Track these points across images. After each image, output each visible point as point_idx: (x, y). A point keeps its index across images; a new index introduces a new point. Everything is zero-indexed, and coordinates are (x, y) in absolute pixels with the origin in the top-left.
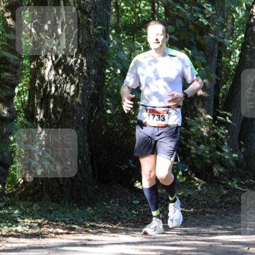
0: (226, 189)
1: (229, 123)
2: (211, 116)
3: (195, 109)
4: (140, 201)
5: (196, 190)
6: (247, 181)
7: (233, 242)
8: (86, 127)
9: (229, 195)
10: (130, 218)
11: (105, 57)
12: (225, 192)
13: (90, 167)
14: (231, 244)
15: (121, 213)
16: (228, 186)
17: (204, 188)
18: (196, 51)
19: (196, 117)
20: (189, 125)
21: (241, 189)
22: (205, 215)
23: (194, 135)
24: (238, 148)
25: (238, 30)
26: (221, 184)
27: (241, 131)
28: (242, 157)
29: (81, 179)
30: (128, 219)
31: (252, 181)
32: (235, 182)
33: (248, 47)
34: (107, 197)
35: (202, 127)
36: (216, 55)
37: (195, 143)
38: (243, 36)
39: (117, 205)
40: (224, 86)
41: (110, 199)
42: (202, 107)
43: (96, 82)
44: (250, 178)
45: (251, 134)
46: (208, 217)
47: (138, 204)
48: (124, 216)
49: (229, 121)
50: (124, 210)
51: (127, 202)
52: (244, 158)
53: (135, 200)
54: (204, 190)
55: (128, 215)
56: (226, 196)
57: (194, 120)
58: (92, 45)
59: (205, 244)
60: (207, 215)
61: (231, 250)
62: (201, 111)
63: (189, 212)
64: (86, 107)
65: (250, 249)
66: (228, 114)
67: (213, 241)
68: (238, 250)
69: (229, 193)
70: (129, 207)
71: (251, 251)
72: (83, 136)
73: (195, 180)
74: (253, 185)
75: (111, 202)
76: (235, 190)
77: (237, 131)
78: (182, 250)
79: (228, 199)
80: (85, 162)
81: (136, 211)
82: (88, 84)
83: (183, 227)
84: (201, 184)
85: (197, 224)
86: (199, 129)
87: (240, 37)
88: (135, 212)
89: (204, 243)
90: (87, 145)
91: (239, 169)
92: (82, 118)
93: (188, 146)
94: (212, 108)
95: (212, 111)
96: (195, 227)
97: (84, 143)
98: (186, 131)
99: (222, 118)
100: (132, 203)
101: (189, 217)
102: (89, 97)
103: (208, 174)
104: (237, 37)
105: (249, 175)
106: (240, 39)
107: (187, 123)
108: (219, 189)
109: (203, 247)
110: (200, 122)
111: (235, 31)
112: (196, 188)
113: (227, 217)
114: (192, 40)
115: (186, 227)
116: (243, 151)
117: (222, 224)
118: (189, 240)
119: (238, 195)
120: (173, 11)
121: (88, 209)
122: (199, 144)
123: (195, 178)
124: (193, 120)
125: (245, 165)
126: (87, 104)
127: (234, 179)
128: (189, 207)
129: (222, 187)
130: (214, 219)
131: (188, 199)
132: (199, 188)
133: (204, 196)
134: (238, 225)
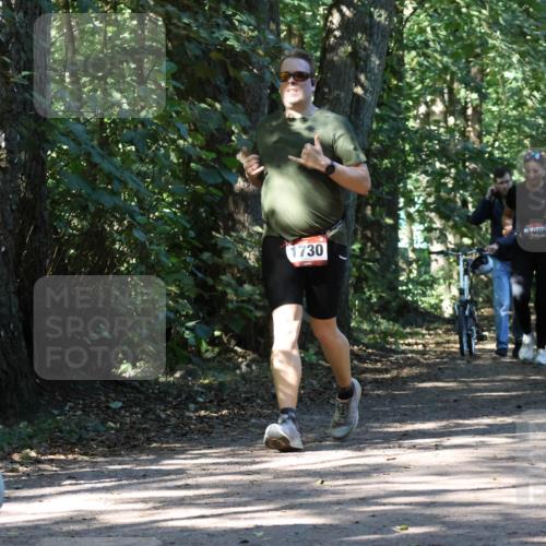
3: (231, 216)
4: (124, 403)
5: (238, 372)
7: (301, 471)
8: (11, 266)
10: (104, 438)
11: (43, 128)
13: (24, 343)
14: (290, 476)
15: (86, 428)
17: (254, 367)
18: (228, 104)
19: (234, 231)
20: (219, 247)
21: (324, 363)
22: (248, 421)
23: (230, 266)
29: (5, 368)
30: (100, 439)
32: (311, 351)
33: (326, 90)
34: (59, 398)
35: (246, 250)
36: (266, 110)
37: (233, 282)
39: (79, 413)
41: (65, 401)
42: (245, 211)
43: (29, 177)
46: (253, 425)
47: (122, 407)
48: (92, 434)
50: (93, 422)
51: (98, 406)
53: (114, 400)
54: (252, 370)
55: (99, 432)
57: (231, 236)
58: (14, 106)
59: (242, 480)
60: (253, 421)
61: (289, 487)
62: (242, 219)
63: (217, 418)
64: (10, 227)
65: (325, 483)
67: (258, 472)
68: (304, 488)
70: (102, 416)
71: (327, 488)
72: (7, 284)
73: (235, 352)
75: (67, 408)
78: (195, 496)
80: (13, 333)
81: (115, 423)
82: (11, 181)
83: (205, 448)
84: (248, 358)
85: (233, 440)
86: (240, 254)
88: (112, 424)
89: (239, 478)
90: (15, 300)
92: (3, 249)
93: (220, 288)
96: (227, 446)
97: (10, 298)
98: (216, 258)
100: (108, 408)
102: (14, 207)
103: (259, 339)
107: (216, 245)
109: (236, 486)
110: (242, 241)
112: (238, 366)
114: (219, 83)
115: (210, 448)
118: (211, 475)
119: (316, 375)
120: (178, 27)
121: (21, 426)
122: (241, 282)
123: (236, 348)
124: (228, 238)
126: (10, 221)
127: (310, 345)
131: (220, 390)
132: (244, 367)
133: (251, 382)
134: (310, 436)
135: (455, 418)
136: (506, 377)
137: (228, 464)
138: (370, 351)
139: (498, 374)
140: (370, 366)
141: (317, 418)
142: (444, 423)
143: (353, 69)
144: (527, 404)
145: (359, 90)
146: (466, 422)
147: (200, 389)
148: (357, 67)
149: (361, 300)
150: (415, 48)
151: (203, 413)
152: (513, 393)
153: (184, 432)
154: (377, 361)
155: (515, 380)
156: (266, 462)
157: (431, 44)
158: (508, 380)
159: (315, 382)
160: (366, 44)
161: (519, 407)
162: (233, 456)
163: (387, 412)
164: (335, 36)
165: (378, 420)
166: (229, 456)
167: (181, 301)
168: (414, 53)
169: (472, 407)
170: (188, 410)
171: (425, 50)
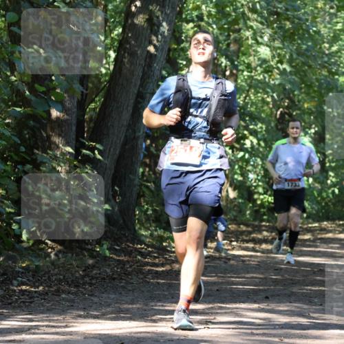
0: (92, 257)
1: (99, 159)
2: (72, 149)
3: (49, 137)
5: (48, 259)
6: (123, 245)
7: (100, 334)
9: (97, 265)
12: (91, 262)
16: (95, 253)
17: (60, 256)
19: (50, 150)
20: (38, 161)
21: (114, 256)
22: (60, 296)
24: (111, 197)
25: (113, 22)
26: (85, 249)
27: (115, 171)
28: (116, 209)
31: (131, 245)
32: (105, 247)
35: (59, 165)
38: (120, 30)
40: (92, 105)
42: (60, 135)
44: (128, 241)
45: (130, 176)
46: (63, 299)
49: (99, 157)
52: (120, 211)
54: (59, 259)
56: (93, 266)
57: (48, 154)
60: (64, 296)
62: (57, 141)
63: (36, 292)
66: (98, 146)
67: (71, 333)
69: (96, 263)
73: (47, 244)
74: (131, 251)
76: (105, 258)
77: (110, 172)
79: (94, 272)
83: (27, 314)
84: (56, 249)
85: (48, 310)
86: (55, 168)
87: (116, 32)
89: (56, 337)
91: (111, 227)
94: (74, 137)
95: (74, 142)
96: (42, 313)
99: (87, 152)
101: (36, 299)
104: (111, 31)
105: (126, 237)
106: (116, 35)
107: (36, 159)
108: (81, 256)
110: (55, 158)
111: (108, 24)
112: (48, 255)
113: (92, 298)
115: (31, 314)
116: (118, 201)
117: (84, 309)
119: (109, 265)
124: (45, 155)
125: (122, 221)
127: (104, 242)
128: (37, 284)
129: (86, 254)
130: (73, 301)
131: (36, 272)
132: (53, 256)
133: (59, 267)
134: (108, 309)
135: (219, 303)
136: (255, 275)
137: (47, 326)
138: (150, 249)
139: (248, 273)
140: (150, 260)
141: (113, 296)
142: (211, 306)
143: (149, 31)
144: (272, 296)
145: (151, 49)
146: (228, 306)
147: (20, 270)
148: (151, 31)
149: (141, 211)
150: (192, 21)
151: (24, 287)
152: (261, 288)
153: (10, 301)
154: (155, 257)
155: (261, 278)
156: (76, 326)
157: (205, 18)
158: (256, 278)
159: (108, 271)
160: (159, 13)
161: (267, 298)
162: (50, 321)
163: (166, 295)
164: (136, 6)
165: (160, 301)
166: (46, 320)
167: (6, 202)
168: (191, 25)
169: (231, 296)
170: (12, 285)
171: (200, 23)
